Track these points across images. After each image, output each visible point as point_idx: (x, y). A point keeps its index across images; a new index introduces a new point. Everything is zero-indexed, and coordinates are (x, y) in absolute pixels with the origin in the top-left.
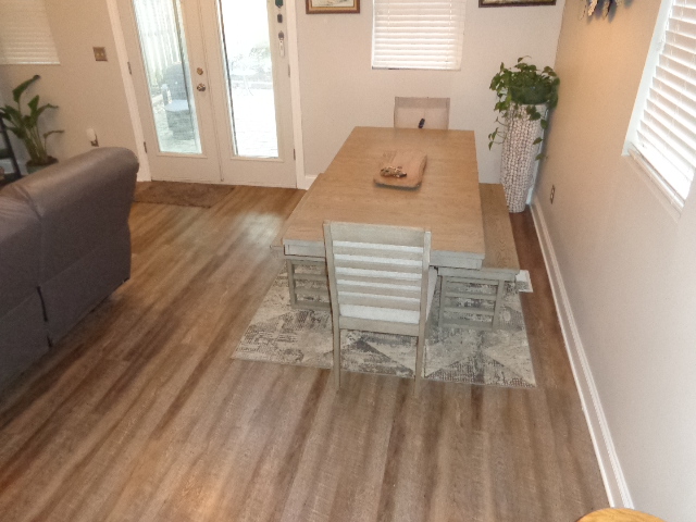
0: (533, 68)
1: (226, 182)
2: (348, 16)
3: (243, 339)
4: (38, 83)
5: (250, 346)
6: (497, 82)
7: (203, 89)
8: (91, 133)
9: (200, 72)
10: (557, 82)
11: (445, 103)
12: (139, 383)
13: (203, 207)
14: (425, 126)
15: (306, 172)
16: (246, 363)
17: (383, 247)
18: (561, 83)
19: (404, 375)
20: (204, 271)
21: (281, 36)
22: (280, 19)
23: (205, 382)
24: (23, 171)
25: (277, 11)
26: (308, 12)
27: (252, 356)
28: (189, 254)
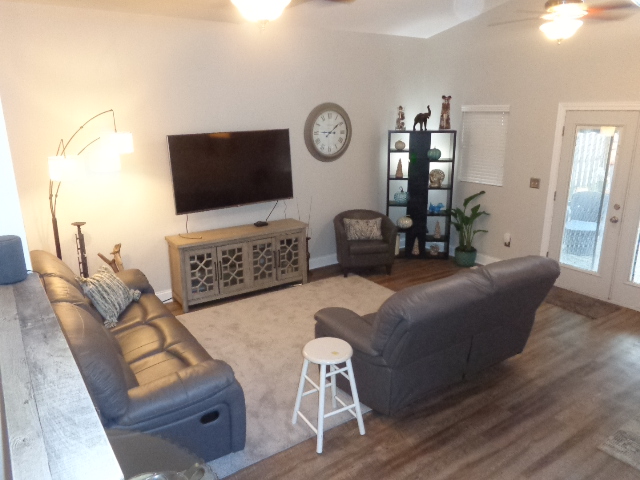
3: (611, 438)
5: (617, 446)
7: (616, 221)
8: (507, 237)
9: (617, 208)
12: (517, 430)
13: (588, 316)
16: (611, 458)
20: (582, 369)
23: (571, 456)
24: (452, 254)
27: (618, 455)
28: (569, 352)
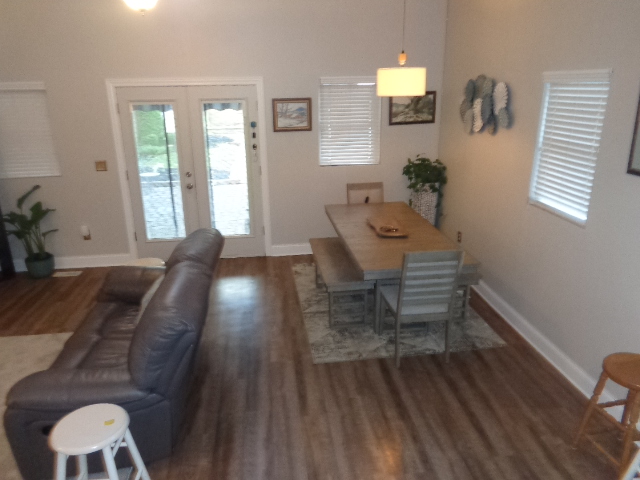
0: (428, 160)
2: (303, 132)
6: (407, 171)
7: (191, 188)
8: (84, 229)
9: (188, 175)
10: (444, 168)
11: (379, 185)
14: (370, 201)
18: (448, 168)
19: (431, 352)
21: (254, 147)
22: (254, 135)
24: (21, 268)
25: (252, 130)
26: (275, 130)
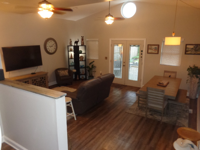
0: (197, 67)
1: (125, 85)
2: (155, 54)
3: (128, 110)
4: (94, 62)
6: (188, 69)
7: (124, 66)
8: (101, 72)
9: (124, 63)
11: (175, 73)
13: (121, 88)
14: (171, 77)
15: (143, 85)
16: (129, 113)
17: (157, 92)
21: (141, 57)
22: (142, 54)
24: (88, 78)
25: (141, 53)
26: (148, 53)
